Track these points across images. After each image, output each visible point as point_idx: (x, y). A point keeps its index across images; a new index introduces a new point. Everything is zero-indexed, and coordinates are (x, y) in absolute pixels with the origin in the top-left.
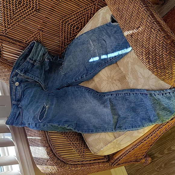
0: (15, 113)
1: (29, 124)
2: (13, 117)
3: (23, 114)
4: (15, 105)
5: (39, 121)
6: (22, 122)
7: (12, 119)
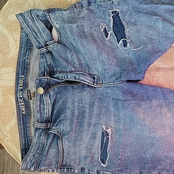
0: (41, 145)
1: (82, 169)
2: (38, 151)
3: (63, 149)
4: (40, 131)
5: (102, 165)
6: (64, 163)
7: (37, 155)
